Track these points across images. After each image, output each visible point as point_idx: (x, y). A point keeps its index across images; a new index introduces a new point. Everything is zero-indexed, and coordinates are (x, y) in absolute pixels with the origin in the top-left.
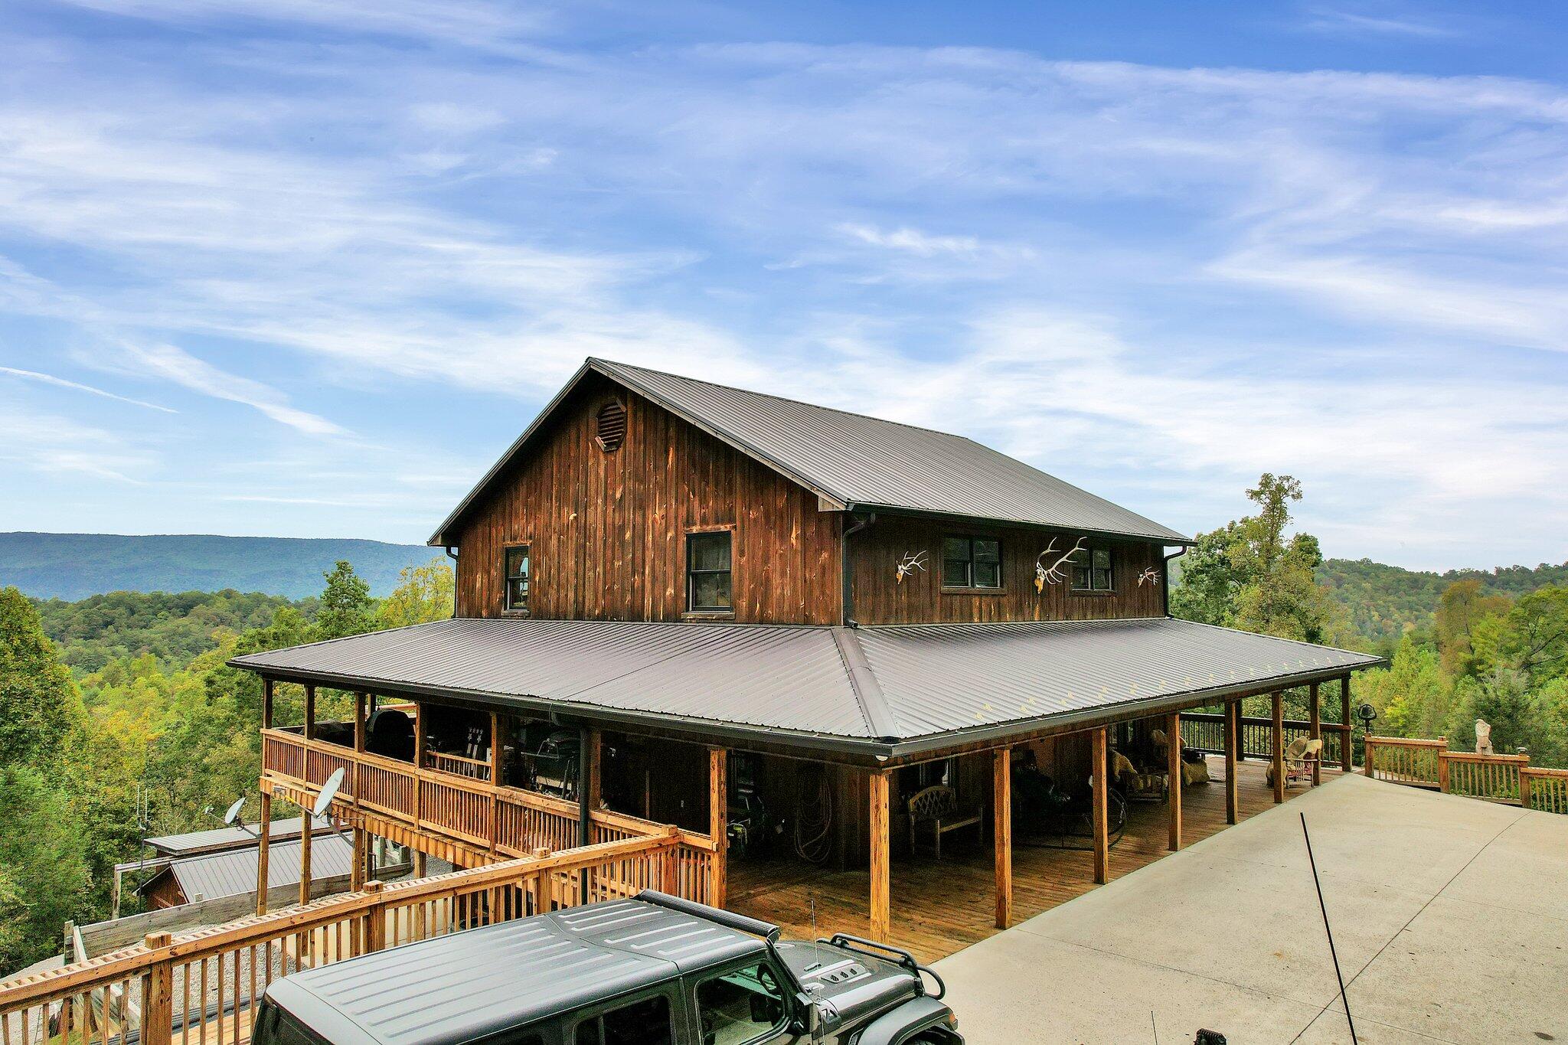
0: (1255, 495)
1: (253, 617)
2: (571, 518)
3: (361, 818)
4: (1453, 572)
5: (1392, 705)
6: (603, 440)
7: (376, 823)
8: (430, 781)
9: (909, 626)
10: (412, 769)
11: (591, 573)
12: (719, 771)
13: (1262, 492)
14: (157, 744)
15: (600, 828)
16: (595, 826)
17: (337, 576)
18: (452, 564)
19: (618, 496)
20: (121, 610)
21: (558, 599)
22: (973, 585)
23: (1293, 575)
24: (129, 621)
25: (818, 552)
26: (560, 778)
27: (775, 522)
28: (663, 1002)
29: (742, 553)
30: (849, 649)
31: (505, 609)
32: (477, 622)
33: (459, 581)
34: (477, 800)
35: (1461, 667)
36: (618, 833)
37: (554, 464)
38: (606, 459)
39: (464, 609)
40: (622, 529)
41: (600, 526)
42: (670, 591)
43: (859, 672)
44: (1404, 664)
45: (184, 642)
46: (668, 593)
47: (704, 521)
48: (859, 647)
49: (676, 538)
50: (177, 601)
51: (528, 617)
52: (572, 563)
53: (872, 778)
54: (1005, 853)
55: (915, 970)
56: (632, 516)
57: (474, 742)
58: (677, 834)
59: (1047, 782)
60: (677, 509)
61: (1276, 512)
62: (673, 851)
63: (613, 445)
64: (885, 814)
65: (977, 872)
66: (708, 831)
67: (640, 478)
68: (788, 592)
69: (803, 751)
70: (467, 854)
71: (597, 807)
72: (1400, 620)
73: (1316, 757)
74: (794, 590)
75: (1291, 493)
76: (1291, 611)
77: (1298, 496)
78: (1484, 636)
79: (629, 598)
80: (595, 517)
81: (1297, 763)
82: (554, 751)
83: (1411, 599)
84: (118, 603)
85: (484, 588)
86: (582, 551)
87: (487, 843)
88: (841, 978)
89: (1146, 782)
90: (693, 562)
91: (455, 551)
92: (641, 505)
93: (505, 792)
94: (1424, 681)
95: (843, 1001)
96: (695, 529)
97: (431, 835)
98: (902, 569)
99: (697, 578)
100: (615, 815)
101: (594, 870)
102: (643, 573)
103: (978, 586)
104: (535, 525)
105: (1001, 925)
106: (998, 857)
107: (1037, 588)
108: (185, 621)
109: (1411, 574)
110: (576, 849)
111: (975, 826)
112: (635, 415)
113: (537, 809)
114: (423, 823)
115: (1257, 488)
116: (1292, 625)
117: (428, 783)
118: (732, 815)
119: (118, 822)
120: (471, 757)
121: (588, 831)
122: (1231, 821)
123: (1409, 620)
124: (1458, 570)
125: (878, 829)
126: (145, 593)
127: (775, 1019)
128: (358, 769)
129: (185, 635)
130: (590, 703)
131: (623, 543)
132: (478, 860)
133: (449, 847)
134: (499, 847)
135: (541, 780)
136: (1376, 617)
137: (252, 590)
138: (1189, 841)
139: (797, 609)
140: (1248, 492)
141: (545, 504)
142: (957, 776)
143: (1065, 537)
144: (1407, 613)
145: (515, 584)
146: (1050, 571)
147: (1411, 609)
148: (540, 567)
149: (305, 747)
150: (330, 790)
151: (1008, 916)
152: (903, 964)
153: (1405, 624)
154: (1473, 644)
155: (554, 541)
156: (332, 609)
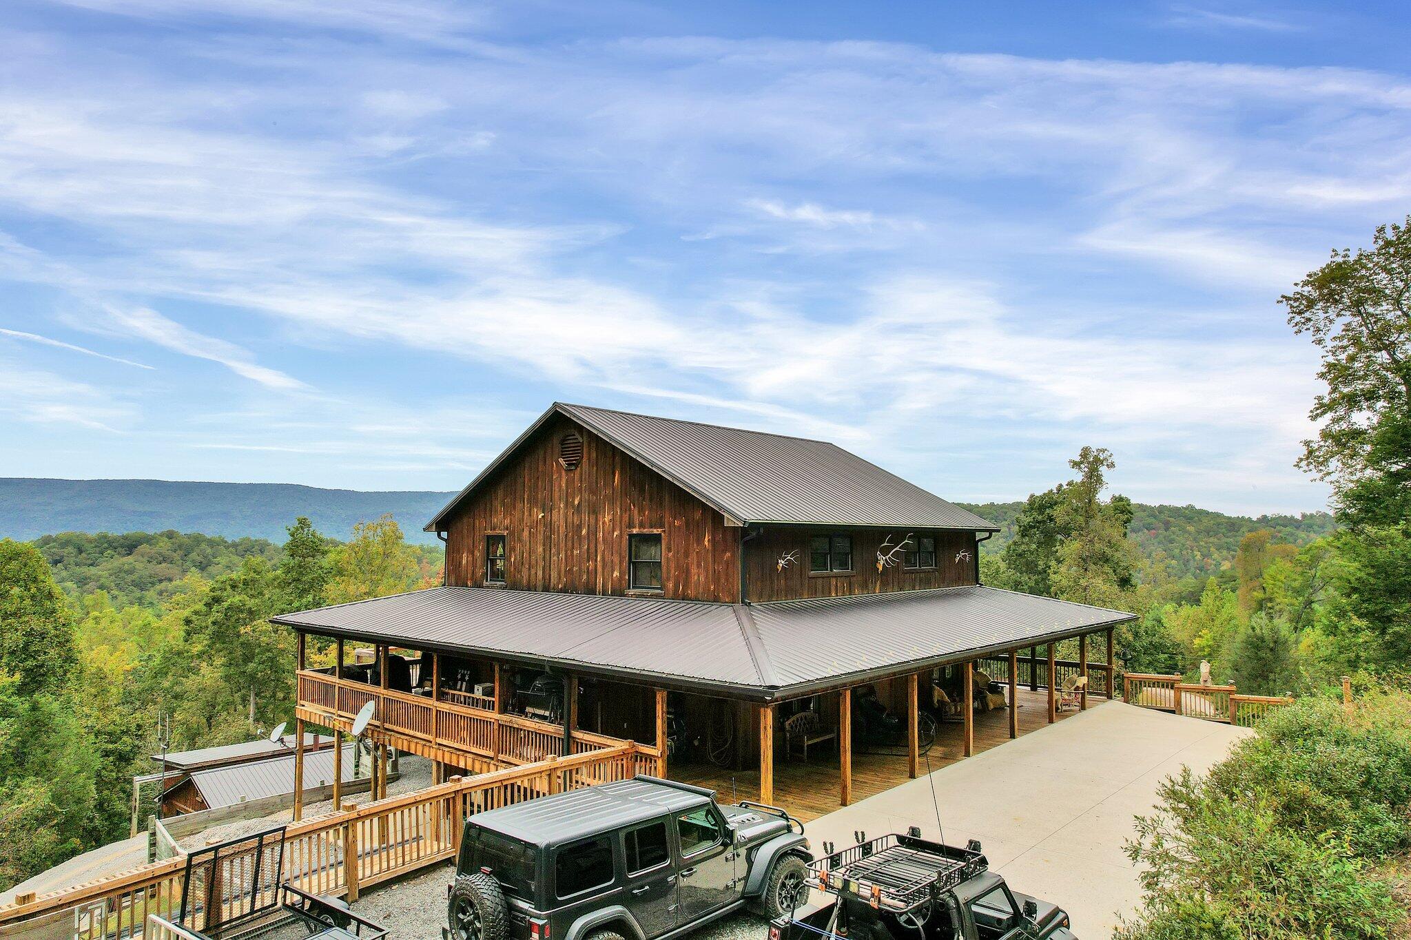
0: (1076, 464)
1: (194, 555)
2: (540, 517)
3: (387, 737)
4: (1265, 517)
5: (1200, 636)
6: (565, 461)
7: (400, 741)
8: (445, 710)
9: (786, 602)
10: (431, 702)
11: (555, 558)
12: (662, 705)
13: (1082, 462)
14: (132, 675)
15: (577, 743)
16: (574, 741)
17: (297, 529)
18: (442, 545)
19: (576, 502)
20: (70, 549)
21: (530, 575)
22: (831, 570)
23: (1108, 531)
24: (78, 560)
25: (724, 551)
26: (546, 709)
27: (692, 529)
28: (662, 826)
29: (669, 550)
30: (745, 620)
31: (487, 581)
32: (464, 591)
33: (448, 557)
34: (480, 724)
35: (1254, 605)
36: (591, 746)
37: (526, 474)
38: (567, 475)
39: (453, 580)
40: (580, 527)
41: (562, 523)
42: (616, 574)
43: (753, 640)
44: (1210, 601)
45: (129, 578)
46: (614, 575)
47: (642, 526)
48: (752, 620)
49: (621, 536)
50: (122, 541)
51: (505, 588)
52: (540, 549)
53: (762, 710)
54: (847, 758)
55: (787, 819)
56: (587, 518)
57: (463, 680)
58: (634, 746)
59: (883, 709)
60: (621, 516)
61: (1094, 478)
62: (631, 757)
63: (573, 465)
64: (770, 732)
65: (832, 771)
66: (655, 745)
67: (593, 492)
68: (702, 579)
69: (718, 693)
70: (476, 762)
71: (575, 729)
72: (1219, 559)
73: (1083, 689)
74: (707, 577)
75: (1105, 463)
76: (1107, 561)
77: (1112, 465)
78: (1274, 578)
79: (585, 577)
80: (558, 517)
81: (1069, 694)
82: (540, 690)
83: (1229, 540)
84: (66, 543)
85: (469, 565)
86: (548, 542)
87: (491, 754)
88: (747, 822)
89: (956, 708)
90: (633, 553)
91: (444, 534)
92: (595, 511)
93: (505, 718)
94: (1225, 616)
95: (749, 832)
96: (635, 531)
97: (446, 749)
98: (782, 562)
99: (635, 565)
100: (588, 734)
101: (571, 771)
102: (596, 561)
103: (834, 571)
104: (511, 519)
105: (844, 804)
106: (842, 759)
107: (878, 569)
108: (130, 559)
109: (1229, 518)
110: (561, 758)
111: (832, 739)
112: (589, 445)
113: (530, 729)
114: (439, 740)
115: (1078, 459)
116: (1107, 574)
117: (443, 712)
118: (670, 733)
119: (112, 742)
120: (460, 690)
121: (569, 745)
122: (1013, 736)
123: (1226, 559)
124: (1269, 515)
125: (766, 741)
126: (93, 533)
127: (714, 839)
128: (384, 700)
129: (130, 572)
130: (574, 660)
131: (580, 537)
132: (485, 767)
133: (461, 757)
134: (501, 757)
135: (528, 709)
136: (1199, 557)
137: (190, 531)
138: (979, 750)
139: (709, 590)
140: (1070, 461)
141: (519, 505)
142: (819, 705)
143: (897, 533)
144: (1225, 552)
145: (493, 562)
146: (887, 557)
147: (1228, 549)
148: (514, 551)
149: (337, 685)
150: (364, 717)
151: (849, 798)
152: (781, 816)
153: (1223, 563)
154: (1264, 585)
155: (526, 533)
156: (294, 559)
